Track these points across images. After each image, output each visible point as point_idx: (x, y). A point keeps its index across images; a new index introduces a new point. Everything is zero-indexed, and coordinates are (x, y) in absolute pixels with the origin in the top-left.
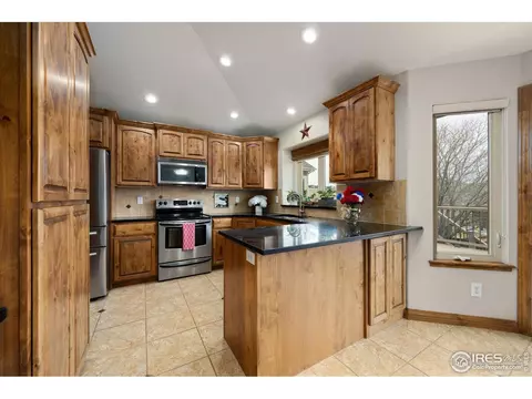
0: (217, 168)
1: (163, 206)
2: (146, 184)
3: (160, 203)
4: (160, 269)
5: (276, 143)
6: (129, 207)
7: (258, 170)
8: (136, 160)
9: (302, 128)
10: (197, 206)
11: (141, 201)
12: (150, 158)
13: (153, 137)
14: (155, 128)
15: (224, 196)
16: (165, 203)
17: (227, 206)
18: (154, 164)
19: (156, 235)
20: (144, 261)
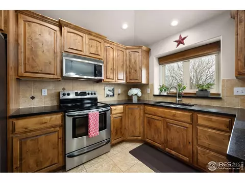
0: (110, 66)
1: (67, 97)
2: (51, 76)
3: (64, 95)
4: (67, 159)
5: (148, 52)
6: (33, 98)
7: (138, 69)
8: (40, 53)
9: (177, 38)
10: (93, 96)
11: (45, 92)
12: (55, 53)
13: (58, 33)
14: (60, 25)
15: (111, 88)
16: (68, 94)
17: (113, 95)
18: (58, 59)
19: (63, 126)
20: (50, 155)
